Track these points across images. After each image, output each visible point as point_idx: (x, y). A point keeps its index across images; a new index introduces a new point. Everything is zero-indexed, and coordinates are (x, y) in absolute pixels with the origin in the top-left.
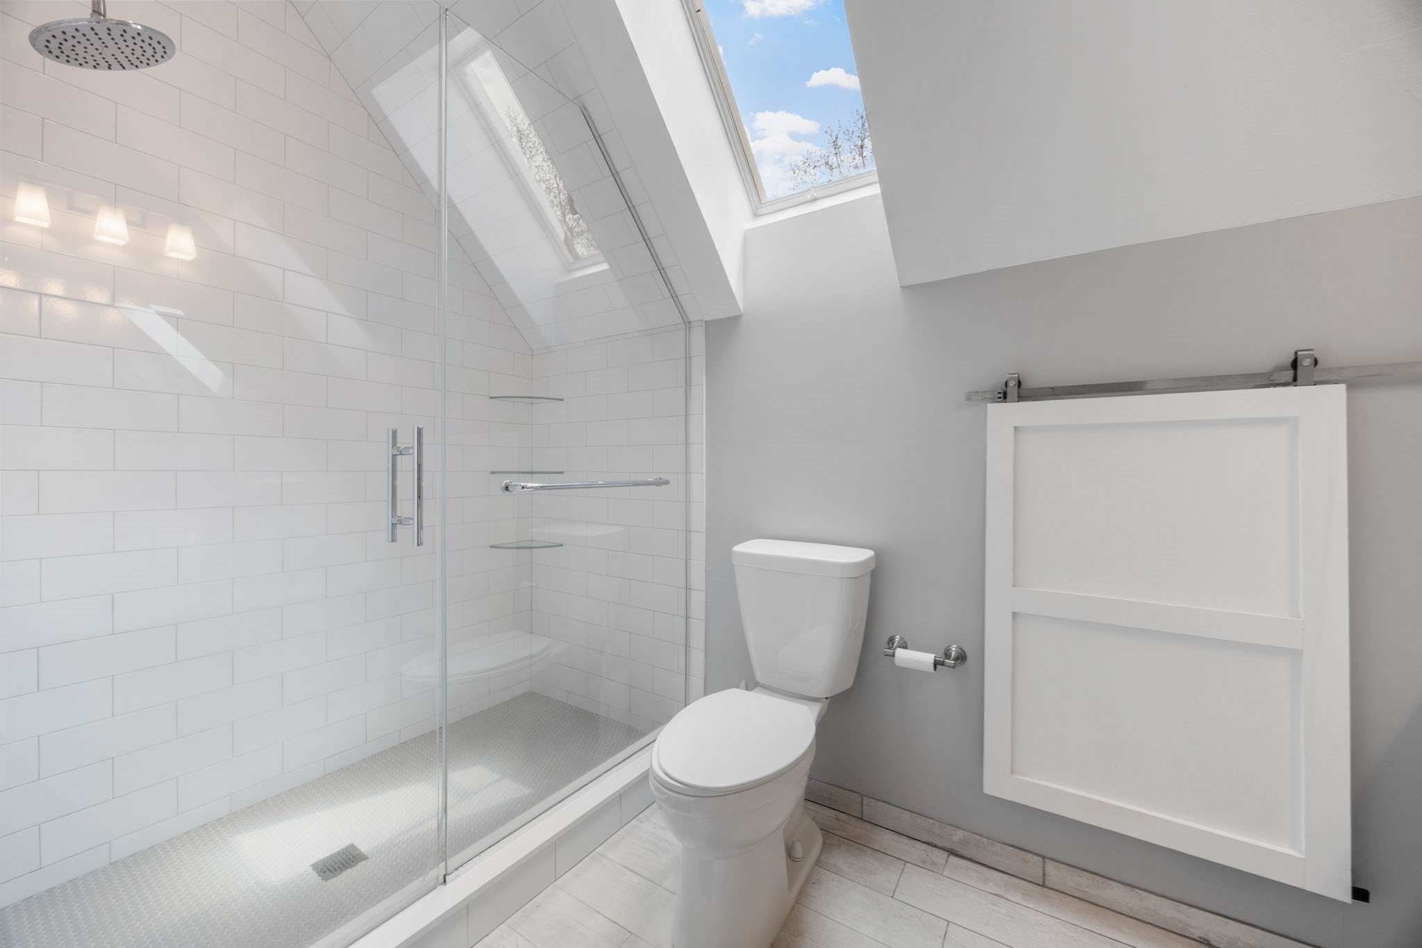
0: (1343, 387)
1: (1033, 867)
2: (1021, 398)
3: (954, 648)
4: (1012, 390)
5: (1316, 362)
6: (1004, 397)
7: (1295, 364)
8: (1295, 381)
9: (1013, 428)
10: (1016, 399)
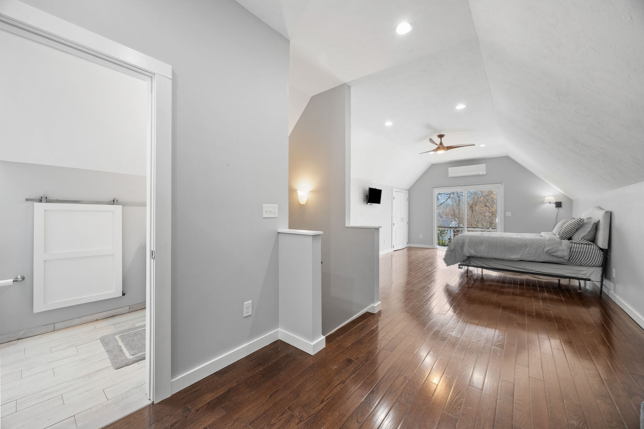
0: (121, 206)
1: (51, 327)
2: (47, 202)
3: (19, 277)
4: (43, 200)
5: (117, 201)
6: (41, 201)
7: (114, 201)
8: (113, 204)
9: (44, 211)
10: (45, 202)
